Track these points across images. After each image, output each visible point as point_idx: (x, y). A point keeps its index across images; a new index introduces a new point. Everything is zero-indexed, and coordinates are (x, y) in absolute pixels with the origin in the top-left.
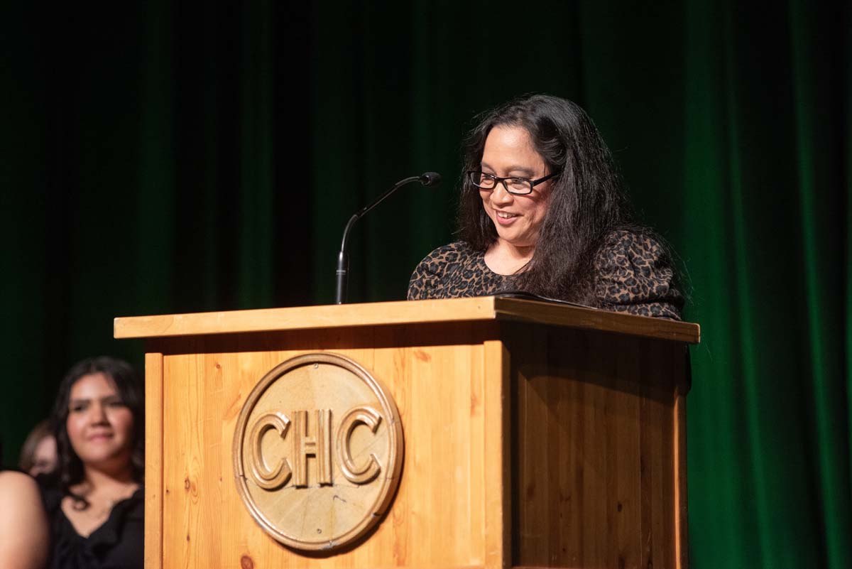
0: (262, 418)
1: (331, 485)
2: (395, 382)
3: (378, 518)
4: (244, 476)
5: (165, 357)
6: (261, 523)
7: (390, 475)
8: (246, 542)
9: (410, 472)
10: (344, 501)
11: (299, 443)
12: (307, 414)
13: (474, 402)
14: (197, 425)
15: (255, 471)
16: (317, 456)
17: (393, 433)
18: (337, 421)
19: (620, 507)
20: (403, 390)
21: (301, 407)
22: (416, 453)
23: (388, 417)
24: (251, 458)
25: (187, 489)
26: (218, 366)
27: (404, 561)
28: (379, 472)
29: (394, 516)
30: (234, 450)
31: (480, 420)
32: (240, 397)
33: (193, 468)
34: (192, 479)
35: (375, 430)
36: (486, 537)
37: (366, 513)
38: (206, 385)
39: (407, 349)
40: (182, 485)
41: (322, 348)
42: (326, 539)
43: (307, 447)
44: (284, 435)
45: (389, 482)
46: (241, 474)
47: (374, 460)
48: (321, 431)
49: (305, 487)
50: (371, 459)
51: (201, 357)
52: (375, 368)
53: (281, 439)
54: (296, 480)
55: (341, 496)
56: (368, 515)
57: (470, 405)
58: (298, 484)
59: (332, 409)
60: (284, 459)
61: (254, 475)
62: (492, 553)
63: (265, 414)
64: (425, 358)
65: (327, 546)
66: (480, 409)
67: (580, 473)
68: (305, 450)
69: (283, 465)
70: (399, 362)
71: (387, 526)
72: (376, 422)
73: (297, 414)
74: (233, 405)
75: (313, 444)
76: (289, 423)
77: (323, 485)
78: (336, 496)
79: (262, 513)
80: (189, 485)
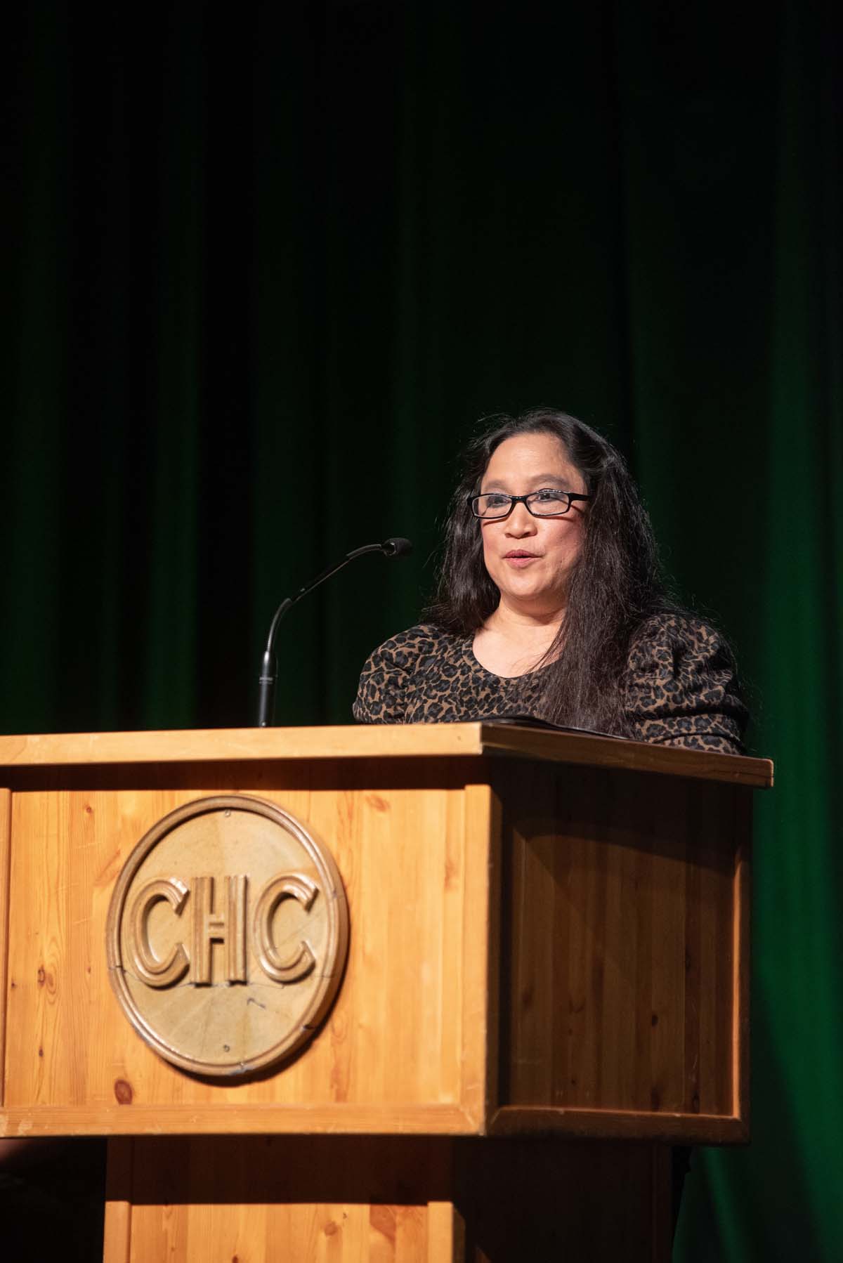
0: (150, 886)
1: (244, 983)
2: (339, 839)
3: (311, 1032)
4: (121, 967)
5: (14, 794)
6: (145, 1034)
7: (328, 972)
8: (123, 1061)
9: (357, 967)
10: (263, 1006)
11: (201, 923)
12: (212, 881)
13: (449, 870)
14: (57, 892)
15: (137, 961)
16: (226, 941)
17: (334, 913)
18: (255, 892)
19: (654, 1020)
20: (350, 851)
21: (204, 870)
22: (366, 941)
23: (327, 889)
24: (132, 941)
25: (41, 982)
26: (89, 810)
27: (345, 1095)
28: (312, 967)
29: (333, 1030)
30: (108, 930)
31: (457, 897)
32: (118, 853)
33: (50, 953)
34: (48, 969)
35: (309, 907)
36: (463, 1063)
37: (293, 1024)
38: (71, 833)
39: (356, 793)
40: (34, 977)
41: (237, 788)
42: (235, 1059)
43: (213, 929)
44: (180, 910)
45: (326, 982)
46: (118, 963)
47: (306, 950)
48: (232, 904)
49: (207, 985)
50: (301, 948)
51: (64, 795)
52: (312, 819)
53: (175, 916)
54: (195, 975)
55: (258, 1000)
56: (296, 1028)
57: (444, 875)
58: (198, 980)
59: (248, 876)
60: (179, 945)
61: (136, 967)
62: (470, 1088)
63: (153, 880)
64: (382, 806)
65: (237, 1069)
66: (458, 881)
67: (599, 971)
68: (209, 932)
69: (178, 952)
70: (345, 810)
71: (324, 1043)
72: (310, 895)
73: (198, 881)
74: (109, 864)
75: (221, 925)
76: (188, 894)
77: (233, 983)
78: (251, 1000)
79: (146, 1020)
80: (44, 978)
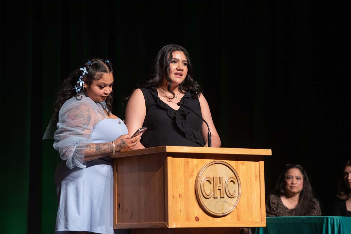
0: (206, 178)
1: (223, 198)
5: (173, 158)
6: (205, 207)
10: (226, 202)
11: (216, 186)
13: (256, 177)
14: (182, 179)
15: (204, 193)
17: (240, 185)
25: (180, 197)
26: (188, 162)
27: (240, 220)
31: (258, 182)
33: (181, 190)
34: (181, 194)
39: (238, 161)
40: (178, 196)
43: (218, 187)
48: (222, 182)
51: (182, 159)
58: (215, 197)
60: (211, 190)
64: (244, 165)
66: (258, 179)
70: (236, 164)
71: (235, 210)
74: (192, 173)
75: (220, 186)
77: (221, 198)
